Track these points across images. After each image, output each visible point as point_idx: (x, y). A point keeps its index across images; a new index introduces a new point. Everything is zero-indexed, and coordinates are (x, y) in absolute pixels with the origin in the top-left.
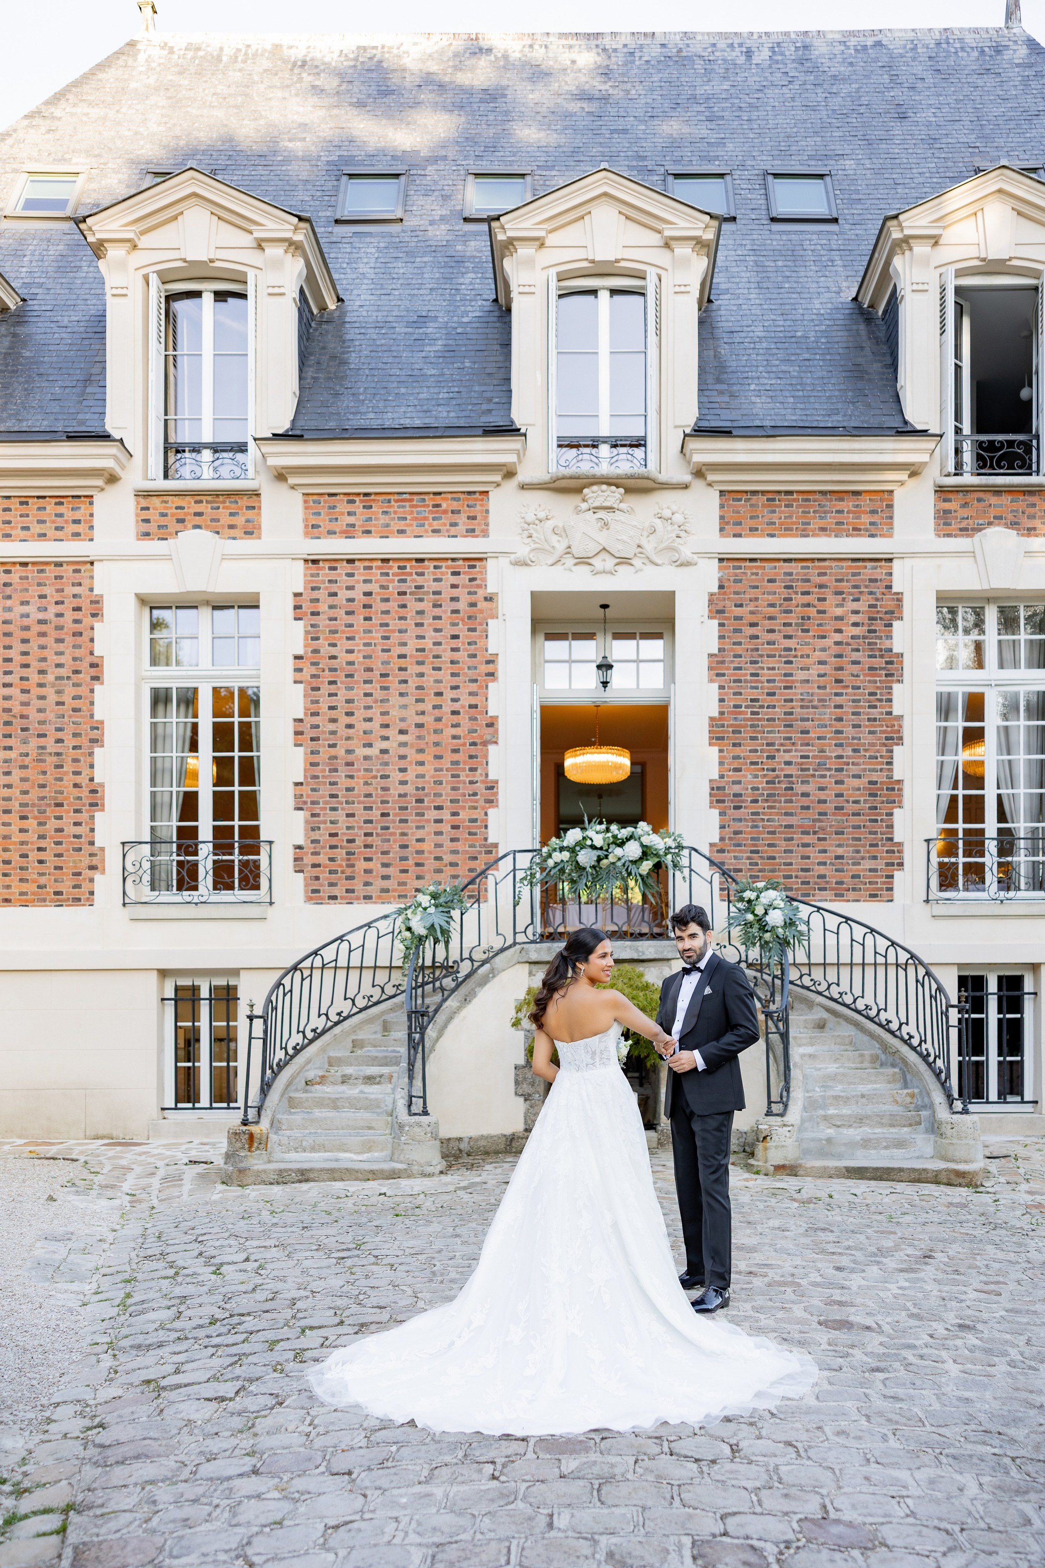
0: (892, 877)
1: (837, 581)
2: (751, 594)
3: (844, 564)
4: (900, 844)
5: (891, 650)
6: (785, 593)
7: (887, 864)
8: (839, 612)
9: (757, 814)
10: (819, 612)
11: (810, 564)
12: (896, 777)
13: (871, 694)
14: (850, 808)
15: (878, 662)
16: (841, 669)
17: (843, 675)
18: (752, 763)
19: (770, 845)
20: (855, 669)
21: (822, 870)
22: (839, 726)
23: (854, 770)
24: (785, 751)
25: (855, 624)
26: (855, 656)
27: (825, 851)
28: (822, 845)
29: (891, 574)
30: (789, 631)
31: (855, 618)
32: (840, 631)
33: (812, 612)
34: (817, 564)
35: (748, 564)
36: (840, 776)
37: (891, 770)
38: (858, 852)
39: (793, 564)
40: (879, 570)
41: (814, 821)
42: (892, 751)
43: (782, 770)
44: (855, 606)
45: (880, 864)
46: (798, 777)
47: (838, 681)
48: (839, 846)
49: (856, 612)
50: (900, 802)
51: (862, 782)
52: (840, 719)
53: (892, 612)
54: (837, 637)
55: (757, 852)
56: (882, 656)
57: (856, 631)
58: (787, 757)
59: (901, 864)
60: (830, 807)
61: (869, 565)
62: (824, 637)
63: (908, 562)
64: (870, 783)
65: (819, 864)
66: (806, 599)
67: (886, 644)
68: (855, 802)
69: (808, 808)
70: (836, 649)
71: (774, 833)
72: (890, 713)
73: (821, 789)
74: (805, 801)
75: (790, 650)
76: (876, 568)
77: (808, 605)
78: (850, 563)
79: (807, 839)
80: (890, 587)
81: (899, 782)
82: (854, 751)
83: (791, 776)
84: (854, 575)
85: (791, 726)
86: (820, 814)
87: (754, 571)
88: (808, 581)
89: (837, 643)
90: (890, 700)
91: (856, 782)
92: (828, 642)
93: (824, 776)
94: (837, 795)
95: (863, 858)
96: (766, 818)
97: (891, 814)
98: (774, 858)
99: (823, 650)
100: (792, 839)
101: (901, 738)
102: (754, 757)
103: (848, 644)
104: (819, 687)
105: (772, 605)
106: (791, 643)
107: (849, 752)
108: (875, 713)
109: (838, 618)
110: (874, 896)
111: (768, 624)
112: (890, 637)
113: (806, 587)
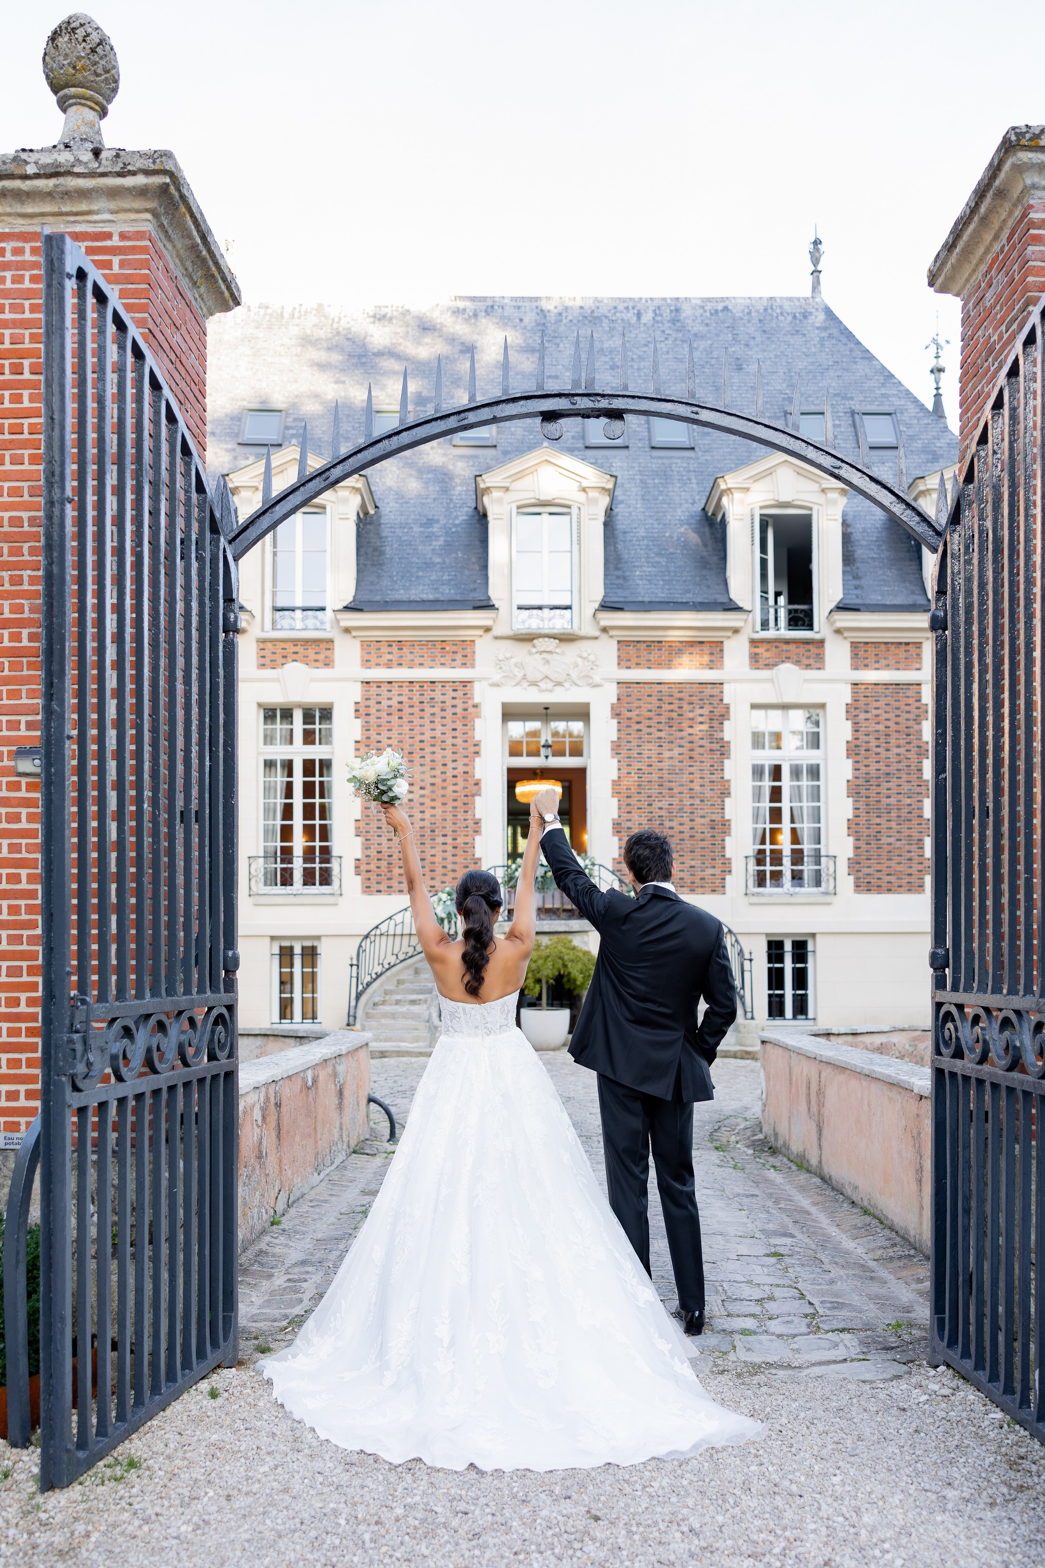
0: (724, 879)
1: (690, 696)
2: (637, 704)
3: (694, 686)
4: (729, 859)
5: (722, 739)
6: (658, 704)
7: (722, 871)
8: (691, 715)
10: (679, 715)
11: (673, 686)
12: (727, 817)
13: (712, 766)
14: (699, 836)
15: (716, 746)
16: (692, 750)
17: (694, 754)
18: (638, 809)
20: (701, 750)
22: (691, 785)
23: (701, 813)
24: (658, 801)
26: (701, 742)
27: (683, 863)
29: (722, 692)
30: (661, 726)
31: (700, 719)
32: (691, 727)
33: (674, 715)
34: (677, 686)
35: (635, 685)
36: (692, 817)
37: (724, 813)
38: (704, 863)
39: (662, 686)
40: (715, 690)
42: (723, 801)
43: (657, 813)
44: (701, 711)
45: (717, 871)
46: (667, 817)
47: (691, 758)
49: (701, 715)
50: (729, 833)
51: (706, 821)
52: (692, 782)
53: (723, 716)
54: (691, 731)
56: (717, 743)
57: (702, 727)
58: (660, 805)
59: (730, 871)
60: (686, 835)
61: (709, 686)
62: (682, 731)
63: (733, 686)
64: (711, 821)
66: (671, 707)
67: (720, 735)
68: (703, 833)
70: (689, 738)
72: (723, 778)
73: (681, 824)
75: (660, 738)
76: (713, 688)
77: (672, 711)
78: (698, 685)
80: (722, 700)
81: (729, 820)
82: (701, 801)
83: (662, 817)
84: (700, 692)
85: (662, 785)
87: (639, 689)
88: (672, 696)
89: (690, 735)
90: (723, 770)
91: (702, 820)
92: (684, 734)
94: (692, 828)
95: (707, 867)
97: (723, 840)
99: (682, 738)
101: (729, 793)
102: (639, 805)
103: (697, 735)
104: (679, 762)
105: (650, 711)
106: (661, 734)
107: (697, 802)
108: (713, 777)
109: (692, 719)
110: (714, 891)
111: (647, 722)
112: (722, 731)
113: (670, 700)
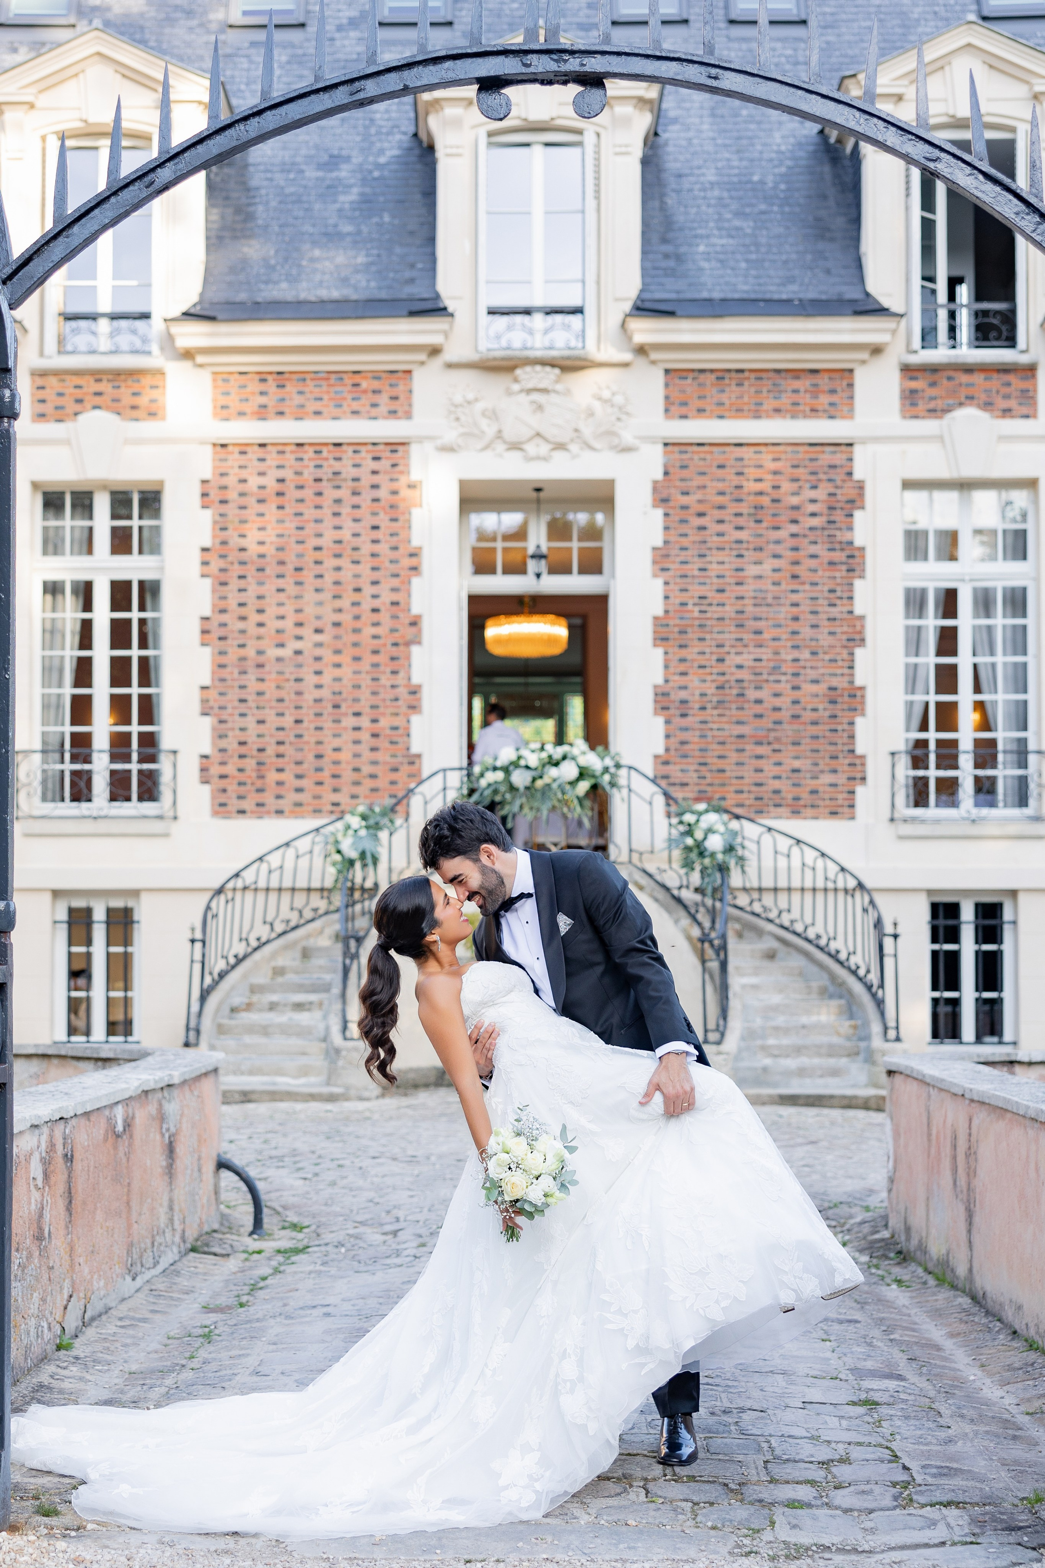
0: (853, 792)
1: (794, 467)
2: (699, 481)
3: (801, 449)
4: (863, 757)
5: (851, 543)
6: (736, 481)
7: (849, 779)
8: (795, 500)
9: (705, 722)
10: (775, 501)
11: (763, 449)
12: (858, 682)
13: (832, 591)
14: (808, 716)
15: (839, 556)
16: (796, 563)
17: (799, 570)
18: (701, 667)
19: (720, 757)
20: (813, 563)
21: (776, 784)
22: (795, 626)
23: (812, 674)
24: (737, 653)
25: (813, 515)
26: (813, 549)
27: (779, 764)
28: (777, 757)
29: (851, 460)
30: (741, 521)
31: (812, 508)
32: (795, 522)
33: (765, 501)
34: (771, 448)
35: (696, 448)
36: (796, 681)
37: (852, 675)
38: (816, 764)
39: (744, 449)
40: (838, 456)
41: (769, 730)
42: (852, 654)
43: (732, 674)
44: (813, 494)
45: (841, 779)
46: (750, 681)
47: (795, 577)
48: (797, 758)
49: (813, 501)
50: (863, 709)
51: (821, 688)
52: (796, 619)
53: (852, 501)
54: (794, 528)
55: (705, 764)
56: (842, 550)
57: (815, 522)
58: (738, 660)
59: (863, 779)
60: (785, 715)
61: (828, 449)
62: (778, 528)
63: (871, 448)
64: (831, 689)
65: (775, 778)
66: (759, 487)
67: (845, 536)
68: (815, 710)
69: (760, 716)
70: (792, 542)
71: (723, 743)
72: (851, 612)
73: (776, 695)
74: (758, 709)
75: (740, 542)
76: (835, 452)
77: (761, 493)
78: (807, 448)
79: (761, 750)
80: (850, 474)
81: (862, 688)
82: (814, 653)
83: (741, 681)
84: (812, 460)
85: (742, 626)
86: (775, 723)
87: (702, 456)
88: (760, 466)
89: (793, 535)
90: (851, 598)
91: (814, 688)
92: (783, 534)
93: (779, 681)
94: (796, 702)
95: (822, 772)
96: (715, 726)
97: (852, 723)
98: (723, 771)
99: (778, 542)
100: (743, 750)
101: (863, 640)
102: (702, 660)
103: (805, 536)
104: (774, 584)
105: (722, 493)
106: (743, 535)
107: (805, 655)
108: (834, 612)
109: (796, 508)
110: (834, 813)
111: (717, 514)
112: (850, 528)
113: (758, 473)
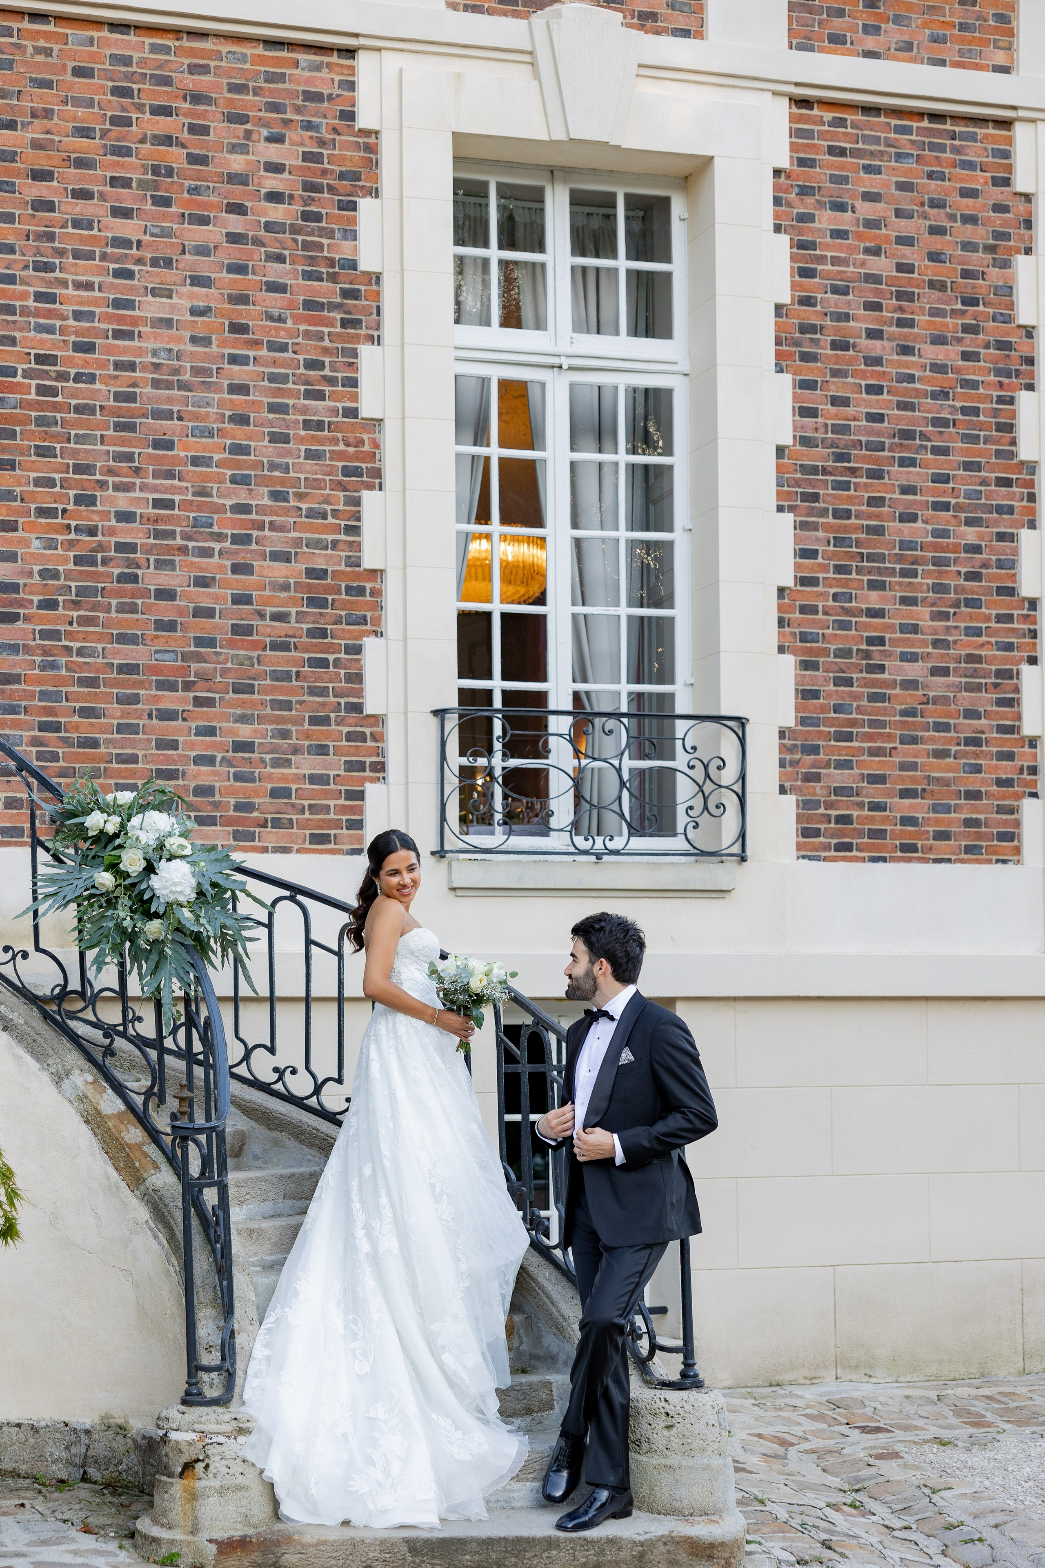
0: (360, 795)
1: (234, 88)
2: (36, 99)
3: (249, 50)
4: (378, 720)
5: (353, 265)
6: (115, 106)
7: (351, 766)
8: (237, 163)
9: (54, 635)
10: (193, 159)
11: (168, 41)
12: (368, 563)
13: (312, 365)
14: (267, 630)
15: (328, 292)
16: (243, 299)
17: (247, 314)
18: (42, 512)
19: (85, 712)
20: (274, 302)
21: (204, 775)
22: (239, 435)
23: (275, 541)
24: (117, 488)
25: (274, 197)
26: (275, 272)
27: (211, 731)
28: (202, 717)
29: (351, 86)
30: (127, 198)
31: (272, 182)
32: (237, 209)
33: (176, 157)
34: (186, 43)
35: (26, 25)
36: (244, 554)
37: (357, 546)
38: (285, 734)
39: (132, 38)
40: (325, 74)
41: (185, 657)
42: (357, 502)
43: (112, 532)
44: (273, 153)
45: (333, 764)
46: (149, 550)
47: (238, 328)
48: (243, 719)
49: (276, 168)
50: (377, 621)
51: (297, 569)
52: (242, 420)
53: (356, 177)
54: (235, 223)
55: (55, 727)
56: (333, 278)
57: (278, 213)
58: (122, 501)
59: (380, 767)
60: (220, 627)
61: (304, 58)
62: (204, 221)
63: (392, 61)
64: (311, 573)
65: (199, 760)
66: (164, 125)
67: (343, 250)
68: (279, 617)
69: (171, 626)
70: (229, 253)
71: (92, 682)
72: (352, 413)
73: (202, 582)
74: (165, 610)
75: (125, 243)
76: (318, 68)
77: (168, 140)
78: (260, 50)
79: (171, 700)
80: (349, 116)
81: (376, 574)
82: (276, 496)
83: (131, 548)
84: (271, 78)
85: (130, 427)
86: (200, 642)
87: (42, 43)
88: (167, 81)
89: (234, 238)
90: (353, 383)
91: (279, 571)
92: (213, 234)
93: (207, 553)
94: (238, 600)
95: (296, 751)
96: (76, 645)
97: (357, 650)
98: (94, 744)
99: (203, 251)
100: (135, 699)
101: (377, 473)
102: (45, 498)
103: (258, 242)
104: (194, 340)
105: (85, 132)
106: (129, 229)
107: (261, 498)
108: (320, 409)
109: (235, 178)
110: (320, 839)
111: (74, 177)
112: (351, 235)
113: (163, 96)
